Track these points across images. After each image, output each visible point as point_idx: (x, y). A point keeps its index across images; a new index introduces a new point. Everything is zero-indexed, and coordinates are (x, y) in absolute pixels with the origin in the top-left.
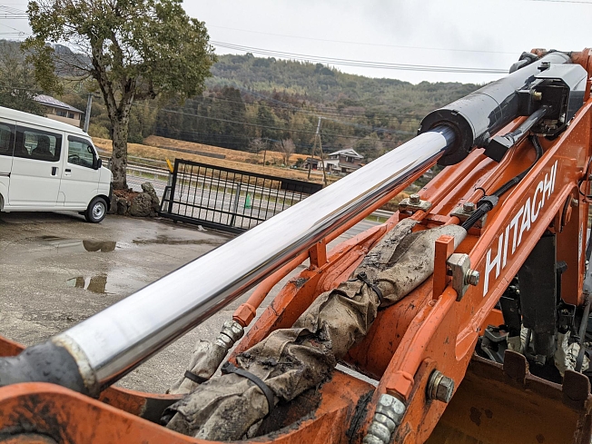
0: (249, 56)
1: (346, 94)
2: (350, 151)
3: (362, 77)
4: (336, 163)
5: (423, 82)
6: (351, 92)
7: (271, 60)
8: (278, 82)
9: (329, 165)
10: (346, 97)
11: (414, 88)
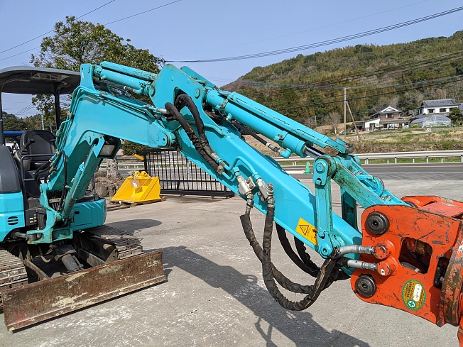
0: (300, 56)
1: (385, 62)
2: (388, 109)
3: (399, 44)
4: (377, 121)
6: (390, 60)
7: (318, 54)
8: (326, 70)
9: (371, 124)
10: (385, 64)
11: (449, 40)
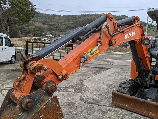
2: (50, 35)
3: (47, 14)
4: (46, 39)
5: (64, 15)
10: (44, 20)
11: (62, 17)
